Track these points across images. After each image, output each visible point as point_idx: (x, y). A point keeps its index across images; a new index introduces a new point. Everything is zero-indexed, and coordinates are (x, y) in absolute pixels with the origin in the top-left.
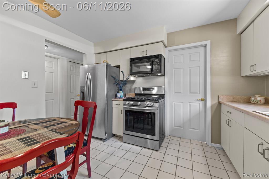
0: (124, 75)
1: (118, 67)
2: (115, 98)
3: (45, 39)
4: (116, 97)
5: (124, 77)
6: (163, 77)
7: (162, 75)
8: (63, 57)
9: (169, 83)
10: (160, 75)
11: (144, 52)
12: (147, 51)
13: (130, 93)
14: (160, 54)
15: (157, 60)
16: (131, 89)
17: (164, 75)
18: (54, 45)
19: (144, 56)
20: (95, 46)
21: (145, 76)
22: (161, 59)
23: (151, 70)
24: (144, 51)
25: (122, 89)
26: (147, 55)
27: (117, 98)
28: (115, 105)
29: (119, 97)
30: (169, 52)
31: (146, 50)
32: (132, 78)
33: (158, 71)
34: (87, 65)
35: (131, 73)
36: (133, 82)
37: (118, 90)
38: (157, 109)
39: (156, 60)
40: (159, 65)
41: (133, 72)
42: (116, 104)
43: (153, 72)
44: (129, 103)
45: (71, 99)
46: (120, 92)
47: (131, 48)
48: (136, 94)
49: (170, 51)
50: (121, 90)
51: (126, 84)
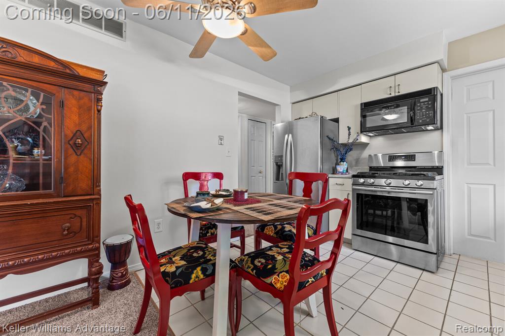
0: (349, 134)
1: (336, 120)
2: (333, 174)
3: (239, 92)
4: (334, 171)
5: (349, 138)
6: (438, 133)
7: (436, 129)
8: (243, 115)
9: (453, 144)
10: (430, 128)
11: (393, 89)
12: (399, 85)
13: (356, 166)
14: (434, 88)
15: (427, 99)
16: (359, 158)
17: (442, 128)
18: (244, 98)
19: (393, 95)
20: (291, 91)
21: (392, 134)
22: (435, 97)
23: (410, 121)
24: (393, 85)
25: (345, 159)
26: (399, 92)
27: (338, 174)
28: (334, 185)
29: (340, 172)
30: (452, 80)
31: (397, 84)
32: (364, 139)
33: (428, 120)
34: (282, 122)
35: (364, 129)
36: (365, 145)
37: (337, 160)
38: (432, 192)
39: (421, 101)
40: (432, 109)
41: (368, 127)
42: (337, 184)
43: (416, 123)
44: (364, 182)
45: (252, 176)
46: (342, 163)
47: (362, 85)
48: (370, 167)
49: (454, 78)
50: (342, 160)
51: (351, 150)
